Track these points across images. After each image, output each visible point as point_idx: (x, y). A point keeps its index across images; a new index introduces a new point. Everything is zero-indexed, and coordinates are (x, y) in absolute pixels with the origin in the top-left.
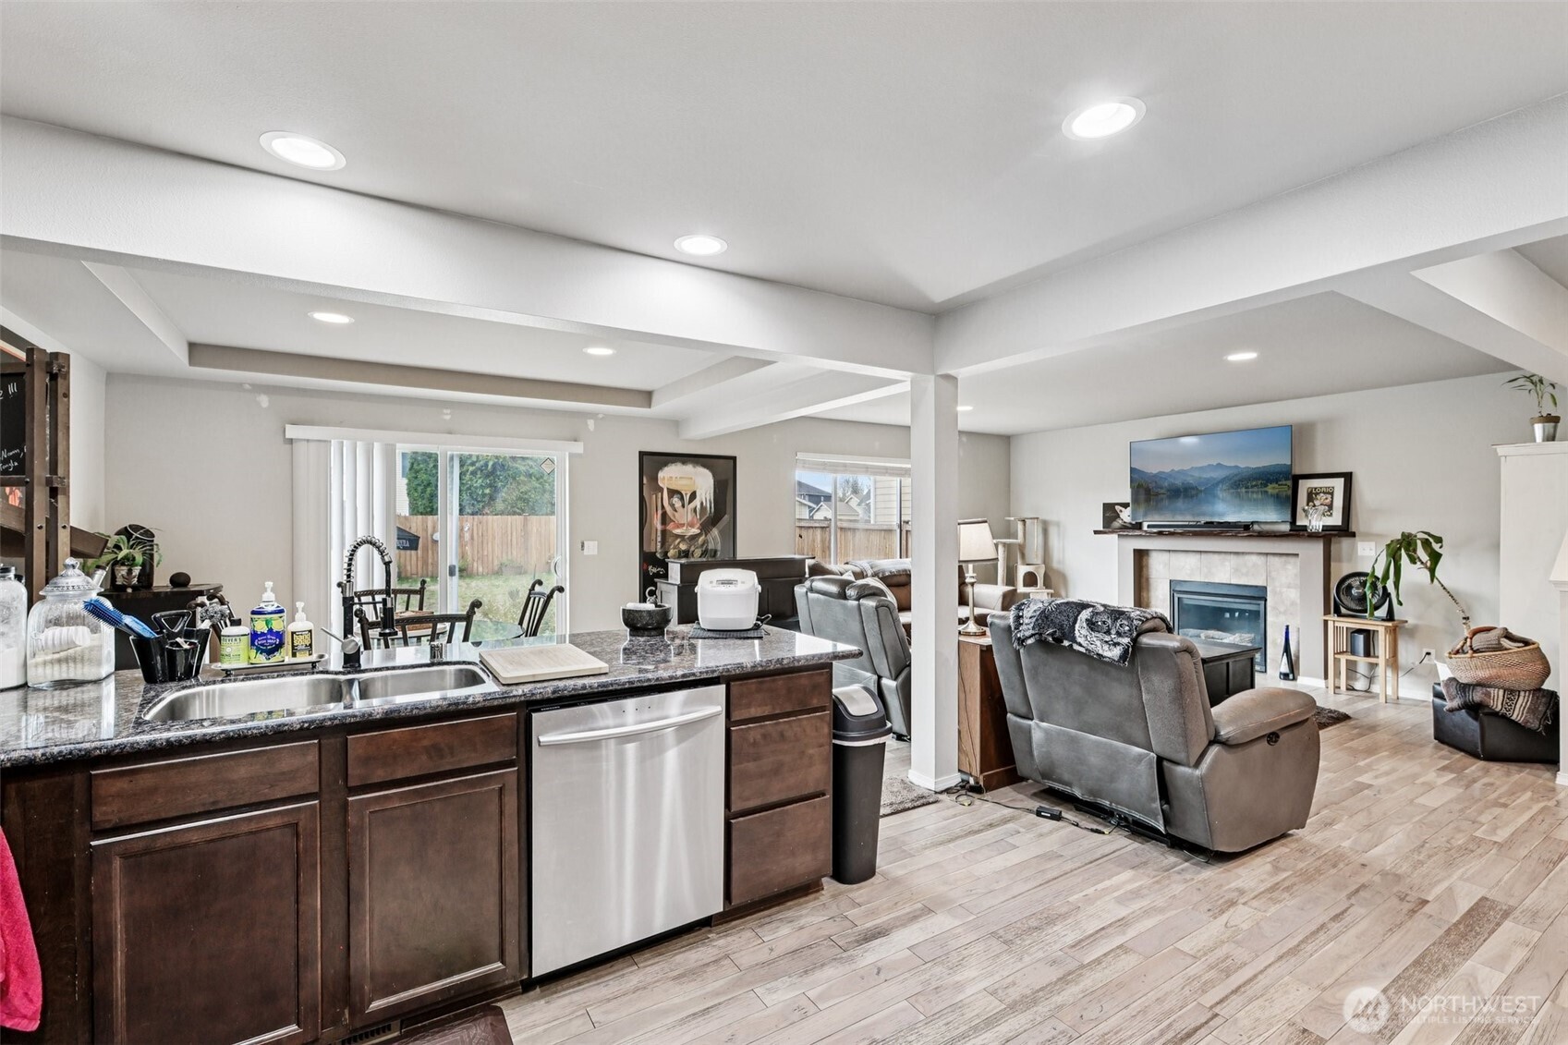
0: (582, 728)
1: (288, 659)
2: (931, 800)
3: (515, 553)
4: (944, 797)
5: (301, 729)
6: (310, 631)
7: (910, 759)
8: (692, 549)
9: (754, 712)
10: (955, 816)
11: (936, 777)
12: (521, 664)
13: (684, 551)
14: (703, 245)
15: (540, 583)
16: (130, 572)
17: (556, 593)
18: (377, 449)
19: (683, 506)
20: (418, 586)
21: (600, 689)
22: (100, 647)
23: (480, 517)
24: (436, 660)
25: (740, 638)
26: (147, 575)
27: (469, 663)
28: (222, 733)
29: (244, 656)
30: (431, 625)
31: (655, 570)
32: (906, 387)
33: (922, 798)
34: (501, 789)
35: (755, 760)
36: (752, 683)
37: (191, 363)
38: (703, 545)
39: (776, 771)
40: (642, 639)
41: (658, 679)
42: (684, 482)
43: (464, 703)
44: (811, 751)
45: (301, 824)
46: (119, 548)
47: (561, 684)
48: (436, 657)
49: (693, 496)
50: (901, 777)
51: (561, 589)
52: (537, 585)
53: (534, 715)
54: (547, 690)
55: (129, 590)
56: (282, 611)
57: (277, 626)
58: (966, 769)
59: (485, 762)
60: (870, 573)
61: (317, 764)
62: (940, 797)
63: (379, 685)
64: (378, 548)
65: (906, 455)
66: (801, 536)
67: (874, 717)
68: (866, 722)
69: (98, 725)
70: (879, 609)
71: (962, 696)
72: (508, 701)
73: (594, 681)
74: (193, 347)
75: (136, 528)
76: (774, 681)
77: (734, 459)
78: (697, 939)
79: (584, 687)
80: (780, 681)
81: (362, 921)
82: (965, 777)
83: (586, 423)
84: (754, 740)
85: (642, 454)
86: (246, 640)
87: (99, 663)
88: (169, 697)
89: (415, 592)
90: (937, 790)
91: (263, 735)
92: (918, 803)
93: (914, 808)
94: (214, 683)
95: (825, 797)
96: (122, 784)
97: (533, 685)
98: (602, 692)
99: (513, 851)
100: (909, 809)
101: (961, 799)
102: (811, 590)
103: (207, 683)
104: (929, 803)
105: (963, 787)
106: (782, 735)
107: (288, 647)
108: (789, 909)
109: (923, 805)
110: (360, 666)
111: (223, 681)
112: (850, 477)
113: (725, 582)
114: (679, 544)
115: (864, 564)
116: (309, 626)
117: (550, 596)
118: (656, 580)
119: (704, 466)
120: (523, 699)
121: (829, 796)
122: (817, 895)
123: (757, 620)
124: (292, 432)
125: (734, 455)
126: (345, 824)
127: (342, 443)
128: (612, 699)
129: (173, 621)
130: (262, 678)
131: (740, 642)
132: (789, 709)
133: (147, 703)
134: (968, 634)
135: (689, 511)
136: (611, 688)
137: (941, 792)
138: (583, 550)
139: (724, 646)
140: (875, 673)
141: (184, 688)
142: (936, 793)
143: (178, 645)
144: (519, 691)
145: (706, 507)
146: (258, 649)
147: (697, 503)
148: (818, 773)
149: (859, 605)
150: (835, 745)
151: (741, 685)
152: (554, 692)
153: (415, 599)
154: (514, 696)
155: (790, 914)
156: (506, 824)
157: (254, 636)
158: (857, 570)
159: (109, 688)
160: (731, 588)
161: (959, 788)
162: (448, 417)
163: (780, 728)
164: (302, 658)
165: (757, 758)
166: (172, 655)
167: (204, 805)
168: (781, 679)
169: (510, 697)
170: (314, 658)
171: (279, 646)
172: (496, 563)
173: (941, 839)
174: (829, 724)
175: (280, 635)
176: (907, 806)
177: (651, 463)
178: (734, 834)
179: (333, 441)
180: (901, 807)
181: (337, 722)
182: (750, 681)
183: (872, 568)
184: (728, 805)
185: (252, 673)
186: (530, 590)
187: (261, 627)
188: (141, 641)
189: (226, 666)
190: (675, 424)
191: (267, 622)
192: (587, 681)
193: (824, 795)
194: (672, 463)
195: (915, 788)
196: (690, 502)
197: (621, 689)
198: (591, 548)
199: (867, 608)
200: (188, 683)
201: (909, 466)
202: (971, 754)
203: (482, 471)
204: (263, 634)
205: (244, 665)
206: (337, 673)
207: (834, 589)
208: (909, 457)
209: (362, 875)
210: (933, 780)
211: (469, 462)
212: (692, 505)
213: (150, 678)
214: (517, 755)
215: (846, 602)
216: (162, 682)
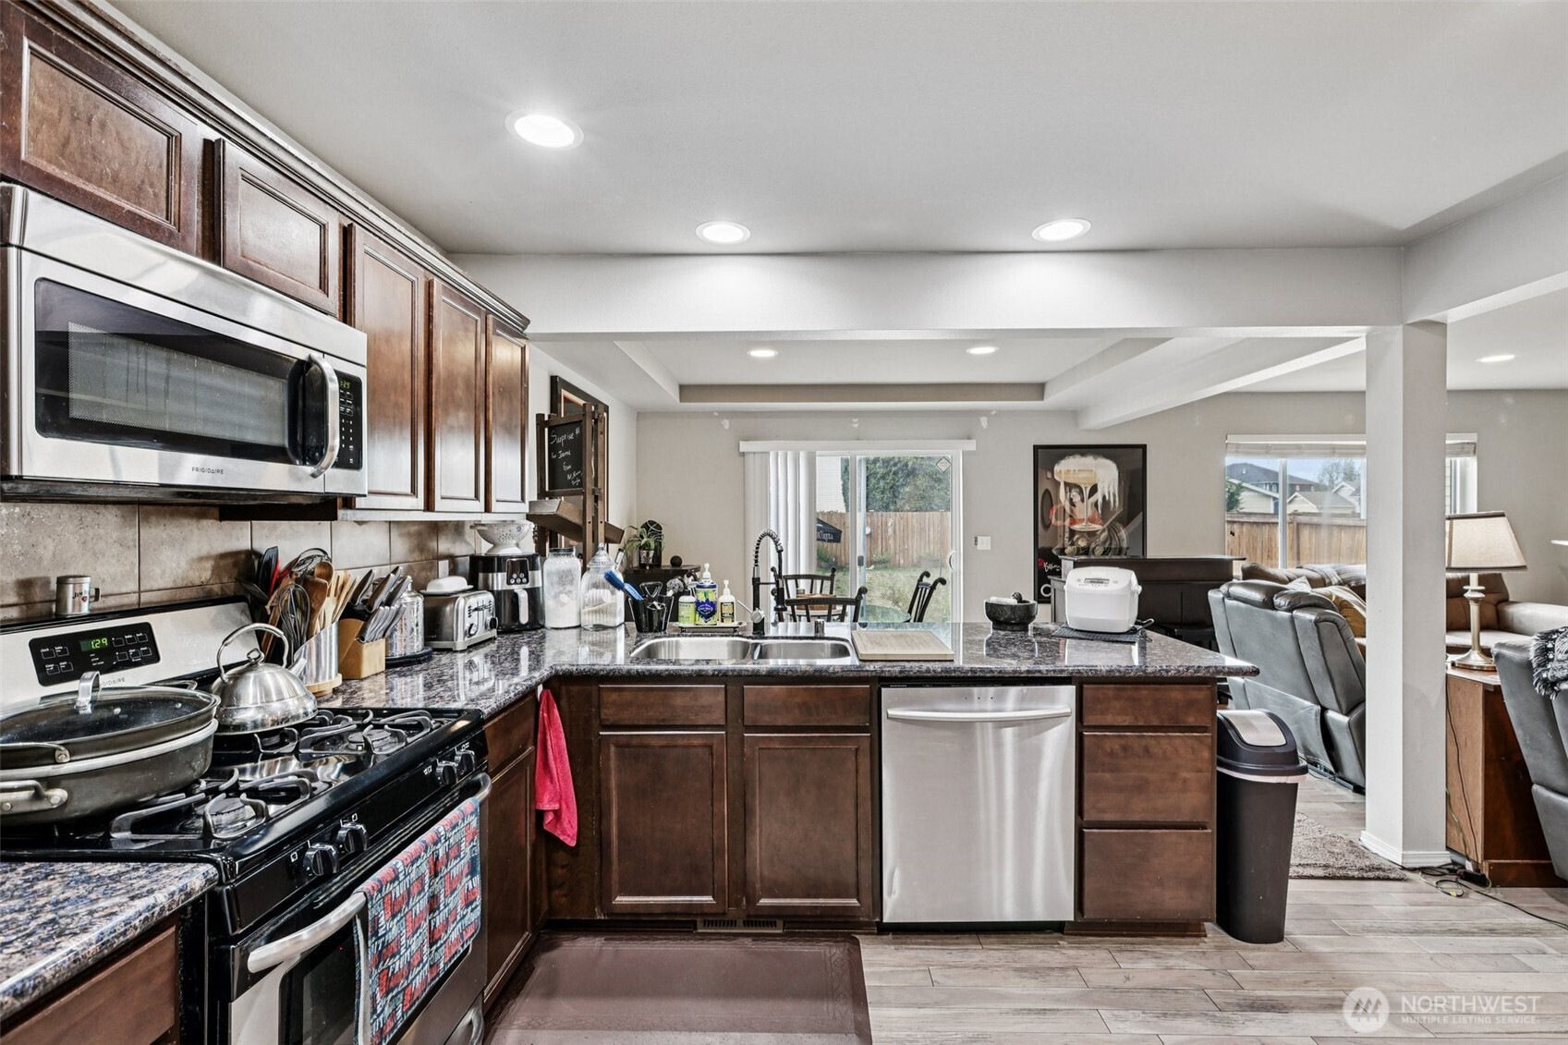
0: (926, 707)
1: (720, 624)
2: (1392, 876)
3: (932, 547)
4: (1418, 876)
5: (713, 675)
6: (732, 603)
7: (1364, 819)
8: (1093, 545)
9: (1109, 719)
10: (1429, 904)
11: (1404, 849)
12: (879, 644)
13: (1083, 549)
14: (1064, 230)
15: (927, 574)
16: (648, 554)
17: (939, 585)
18: (802, 455)
19: (1082, 500)
20: (829, 574)
21: (943, 674)
22: (616, 604)
23: (902, 513)
24: (818, 635)
25: (1109, 641)
26: (658, 557)
27: (843, 640)
28: (667, 670)
29: (692, 618)
30: (827, 606)
31: (1051, 567)
32: (1360, 346)
33: (1378, 869)
34: (857, 749)
35: (1112, 771)
36: (1108, 689)
37: (681, 401)
38: (1105, 542)
39: (1141, 788)
40: (1002, 633)
41: (1000, 671)
42: (1082, 475)
43: (826, 671)
44: (1185, 775)
45: (714, 747)
46: (642, 537)
47: (908, 665)
48: (818, 633)
49: (1094, 490)
50: (1351, 837)
51: (943, 581)
52: (925, 577)
53: (883, 689)
54: (895, 669)
55: (648, 568)
56: (714, 587)
57: (712, 598)
58: (1460, 848)
59: (843, 724)
60: (1335, 580)
61: (723, 703)
62: (1409, 875)
63: (775, 650)
64: (773, 539)
65: (1360, 430)
66: (1232, 534)
67: (1278, 750)
68: (1267, 754)
69: (614, 657)
70: (1321, 625)
71: (1453, 749)
72: (862, 674)
73: (938, 667)
74: (683, 388)
75: (652, 523)
76: (1136, 689)
77: (1144, 447)
78: (1046, 941)
79: (928, 671)
80: (1144, 692)
81: (754, 833)
82: (1459, 859)
83: (979, 421)
84: (1112, 750)
85: (1036, 448)
86: (693, 606)
87: (615, 616)
88: (648, 643)
89: (827, 578)
90: (1407, 866)
91: (690, 676)
92: (1371, 874)
93: (1362, 879)
94: (674, 636)
95: (1206, 831)
96: (614, 696)
97: (884, 663)
98: (946, 677)
99: (866, 807)
100: (1353, 878)
101: (1445, 885)
102: (1228, 595)
103: (669, 636)
104: (1388, 879)
105: (1452, 872)
106: (1146, 750)
107: (718, 615)
108: (1158, 944)
109: (1378, 878)
110: (764, 634)
111: (679, 636)
112: (1343, 461)
113: (1093, 581)
114: (1078, 539)
115: (1327, 568)
116: (732, 599)
117: (933, 588)
118: (1049, 577)
119: (1107, 457)
120: (874, 674)
121: (1211, 831)
122: (1198, 940)
123: (1136, 623)
124: (744, 447)
125: (1144, 443)
126: (743, 754)
127: (777, 453)
128: (956, 685)
129: (652, 589)
130: (702, 636)
131: (1106, 645)
132: (1156, 723)
133: (637, 644)
134: (1468, 668)
135: (1090, 504)
136: (953, 675)
137: (1413, 870)
138: (976, 544)
139: (1085, 647)
140: (1318, 702)
141: (656, 637)
142: (1403, 868)
143: (653, 606)
144: (871, 667)
145: (1109, 501)
146: (700, 614)
147: (1098, 497)
148: (1197, 800)
149: (1292, 619)
150: (1219, 773)
151: (1096, 689)
152: (901, 672)
153: (827, 584)
154: (867, 671)
155: (1158, 949)
156: (861, 781)
157: (698, 604)
158: (1315, 575)
159: (621, 633)
160: (1101, 588)
161: (1446, 871)
162: (856, 426)
163: (1144, 742)
164: (728, 623)
165: (1114, 769)
166: (651, 613)
167: (657, 720)
168: (1146, 689)
169: (863, 671)
170: (735, 624)
171: (713, 613)
172: (915, 556)
173: (1396, 926)
174: (1211, 748)
175: (713, 605)
176: (1350, 873)
177: (1046, 456)
178: (1087, 844)
179: (771, 453)
180: (1342, 873)
181: (735, 673)
182: (1107, 686)
183: (1339, 574)
184: (1080, 811)
185: (696, 632)
186: (919, 581)
187: (702, 598)
188: (634, 601)
189: (681, 625)
190: (1073, 414)
191: (705, 594)
192: (930, 665)
193: (1204, 828)
194: (1070, 455)
195: (1370, 855)
196: (1090, 496)
197: (964, 677)
198: (985, 543)
199: (1303, 621)
200: (659, 634)
201: (1365, 443)
202: (1467, 832)
203: (903, 470)
204: (703, 603)
205: (692, 625)
206: (748, 638)
207: (1257, 596)
208: (1363, 432)
209: (754, 795)
210: (1400, 852)
211: (892, 463)
212: (1093, 499)
213: (640, 629)
214: (871, 722)
215: (1274, 612)
216: (645, 632)
